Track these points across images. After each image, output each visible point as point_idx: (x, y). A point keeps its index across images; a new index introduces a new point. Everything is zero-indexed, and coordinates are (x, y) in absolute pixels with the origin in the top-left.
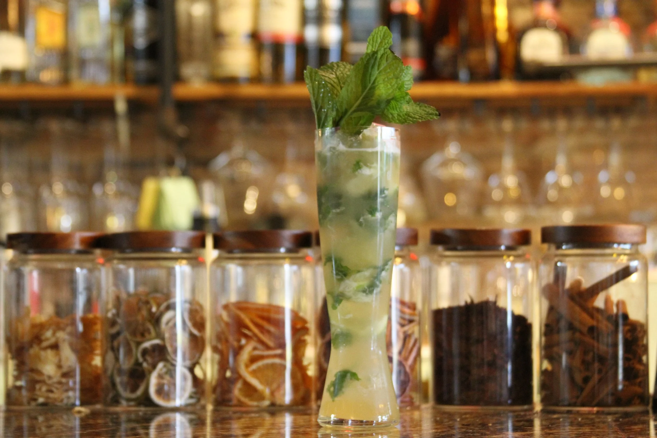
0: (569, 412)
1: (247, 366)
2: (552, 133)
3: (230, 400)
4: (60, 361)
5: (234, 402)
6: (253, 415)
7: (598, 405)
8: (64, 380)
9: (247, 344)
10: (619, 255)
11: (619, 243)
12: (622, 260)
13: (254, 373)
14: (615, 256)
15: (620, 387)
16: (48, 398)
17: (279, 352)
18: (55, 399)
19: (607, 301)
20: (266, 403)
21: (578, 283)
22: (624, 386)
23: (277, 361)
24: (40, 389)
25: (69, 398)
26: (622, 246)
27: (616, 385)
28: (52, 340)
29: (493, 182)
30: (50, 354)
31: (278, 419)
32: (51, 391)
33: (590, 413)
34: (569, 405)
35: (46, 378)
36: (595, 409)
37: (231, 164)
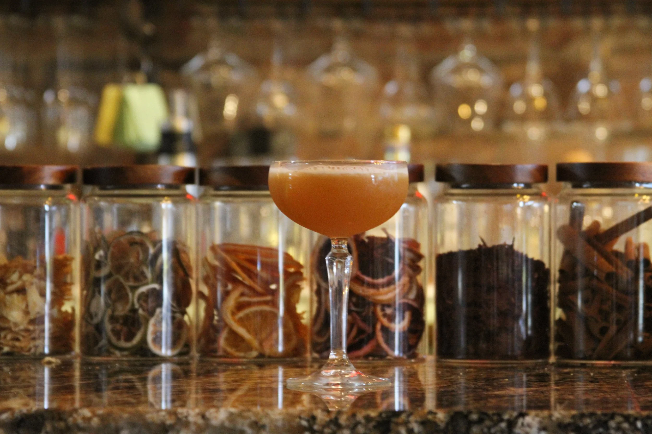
0: (583, 366)
1: (233, 314)
2: (587, 31)
3: (215, 351)
4: (27, 306)
5: (220, 353)
6: (240, 367)
7: (615, 359)
8: (31, 328)
9: (234, 289)
10: (641, 195)
11: (641, 182)
12: (644, 200)
13: (241, 321)
14: (637, 196)
15: (640, 339)
16: (14, 347)
17: (269, 298)
18: (22, 348)
19: (628, 244)
20: (254, 354)
21: (596, 224)
22: (645, 337)
23: (266, 308)
24: (5, 337)
25: (36, 347)
26: (645, 185)
27: (636, 337)
28: (19, 284)
29: (516, 90)
30: (16, 298)
31: (267, 372)
32: (17, 340)
33: (605, 367)
34: (585, 358)
35: (11, 325)
36: (613, 362)
37: (207, 67)
